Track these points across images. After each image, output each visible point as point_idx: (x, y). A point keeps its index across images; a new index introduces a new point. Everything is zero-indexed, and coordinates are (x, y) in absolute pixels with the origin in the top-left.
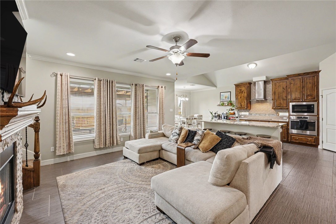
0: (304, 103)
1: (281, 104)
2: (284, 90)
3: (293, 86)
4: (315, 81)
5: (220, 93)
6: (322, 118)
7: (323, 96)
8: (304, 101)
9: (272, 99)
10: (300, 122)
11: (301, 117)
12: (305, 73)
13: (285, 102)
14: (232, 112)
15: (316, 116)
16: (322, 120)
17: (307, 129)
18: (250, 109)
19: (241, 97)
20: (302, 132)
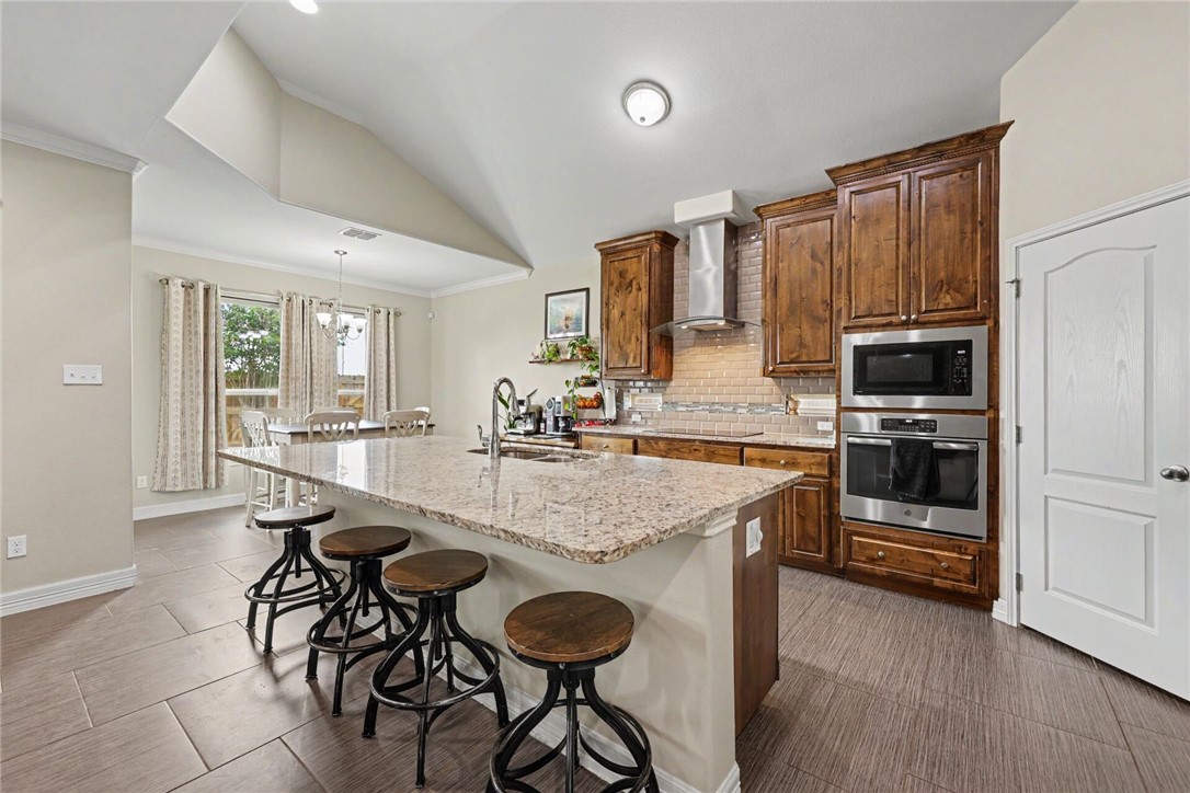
0: (914, 336)
1: (802, 345)
2: (819, 266)
3: (859, 232)
4: (974, 196)
5: (547, 296)
6: (1018, 428)
7: (1023, 287)
8: (918, 324)
9: (763, 321)
10: (898, 452)
11: (902, 422)
12: (921, 149)
13: (820, 333)
14: (589, 393)
15: (982, 412)
16: (1018, 441)
17: (931, 495)
18: (668, 377)
19: (623, 314)
20: (908, 513)
